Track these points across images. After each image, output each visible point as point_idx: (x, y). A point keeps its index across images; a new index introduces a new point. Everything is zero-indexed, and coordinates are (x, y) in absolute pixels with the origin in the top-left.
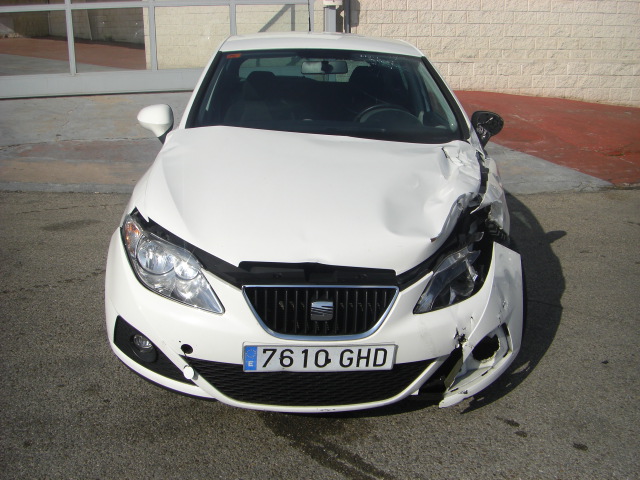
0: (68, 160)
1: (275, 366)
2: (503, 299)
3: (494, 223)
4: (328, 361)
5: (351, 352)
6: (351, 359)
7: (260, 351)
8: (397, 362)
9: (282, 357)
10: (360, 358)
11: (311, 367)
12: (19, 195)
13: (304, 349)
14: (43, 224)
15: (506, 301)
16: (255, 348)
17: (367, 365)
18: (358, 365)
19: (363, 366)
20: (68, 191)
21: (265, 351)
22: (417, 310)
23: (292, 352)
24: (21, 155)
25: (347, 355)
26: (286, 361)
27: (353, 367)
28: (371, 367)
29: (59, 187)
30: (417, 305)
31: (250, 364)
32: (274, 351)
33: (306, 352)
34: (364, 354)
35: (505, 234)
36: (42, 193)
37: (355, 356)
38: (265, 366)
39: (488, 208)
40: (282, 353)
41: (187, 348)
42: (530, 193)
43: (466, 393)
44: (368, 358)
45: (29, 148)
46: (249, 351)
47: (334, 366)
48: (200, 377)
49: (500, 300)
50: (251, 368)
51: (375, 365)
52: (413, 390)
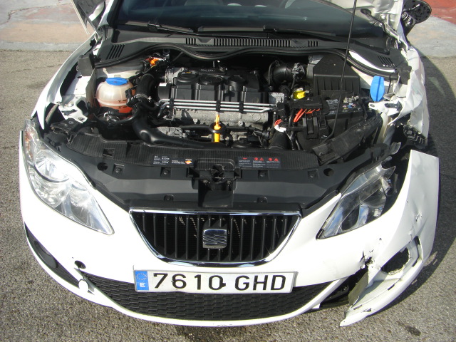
0: (64, 22)
1: (167, 287)
2: (416, 212)
3: (413, 129)
4: (222, 285)
5: (247, 278)
6: (247, 285)
7: (150, 275)
8: (297, 285)
9: (174, 281)
10: (256, 282)
11: (205, 289)
12: (19, 54)
13: (197, 274)
14: (29, 82)
15: (420, 213)
16: (145, 272)
17: (264, 288)
18: (255, 288)
19: (260, 289)
20: (58, 50)
21: (155, 275)
22: (320, 235)
23: (184, 277)
24: (28, 18)
25: (242, 281)
26: (179, 284)
27: (250, 290)
28: (269, 290)
29: (51, 47)
30: (321, 230)
31: (142, 285)
32: (165, 275)
33: (199, 277)
34: (261, 279)
35: (423, 137)
36: (38, 52)
37: (251, 282)
38: (157, 286)
39: (408, 116)
40: (174, 277)
41: (79, 264)
42: (445, 56)
43: (370, 310)
44: (265, 283)
45: (35, 11)
46: (140, 274)
47: (230, 289)
48: (96, 289)
49: (413, 215)
50: (143, 289)
51: (273, 288)
52: (315, 305)
